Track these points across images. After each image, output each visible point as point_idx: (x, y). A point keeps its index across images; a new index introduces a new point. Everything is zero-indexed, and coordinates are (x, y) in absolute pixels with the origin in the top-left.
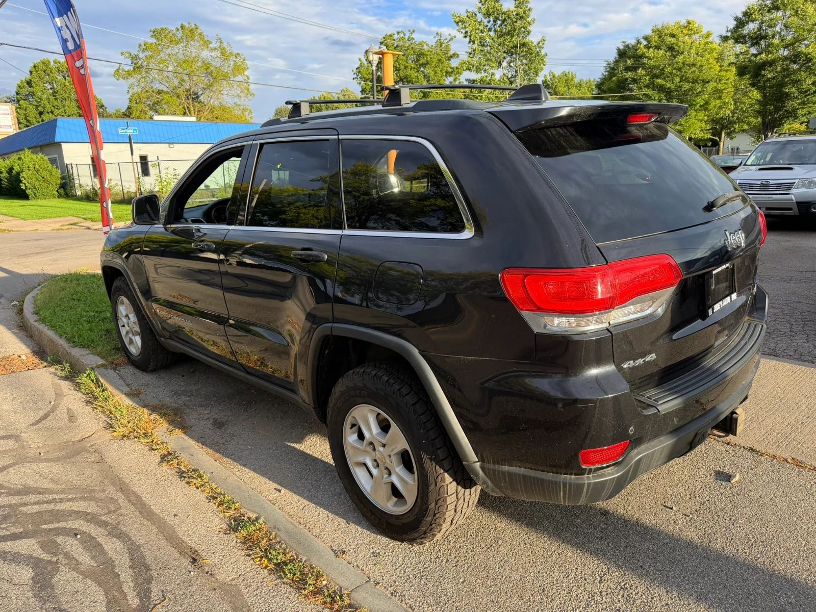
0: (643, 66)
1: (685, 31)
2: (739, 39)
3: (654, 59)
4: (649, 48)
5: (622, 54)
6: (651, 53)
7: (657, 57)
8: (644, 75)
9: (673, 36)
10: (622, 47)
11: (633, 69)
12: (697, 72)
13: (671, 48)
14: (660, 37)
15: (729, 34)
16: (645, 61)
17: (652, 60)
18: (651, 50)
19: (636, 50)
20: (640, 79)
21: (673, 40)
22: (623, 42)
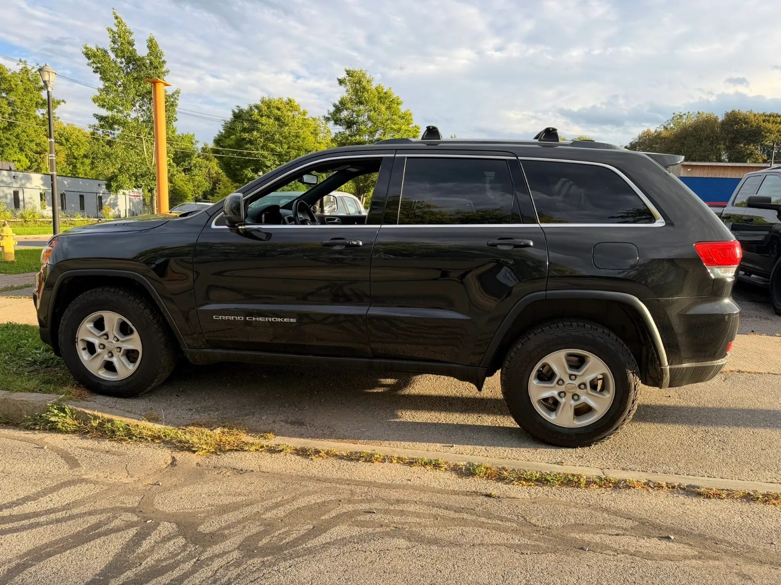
0: (258, 130)
1: (288, 107)
2: (337, 122)
3: (267, 126)
4: (262, 116)
5: (238, 116)
6: (264, 120)
7: (268, 124)
8: (258, 138)
9: (279, 109)
10: (237, 111)
11: (249, 131)
12: (301, 142)
13: (277, 119)
14: (268, 108)
15: (330, 116)
16: (260, 126)
17: (264, 126)
18: (264, 118)
19: (250, 116)
20: (256, 140)
21: (279, 113)
22: (238, 106)
